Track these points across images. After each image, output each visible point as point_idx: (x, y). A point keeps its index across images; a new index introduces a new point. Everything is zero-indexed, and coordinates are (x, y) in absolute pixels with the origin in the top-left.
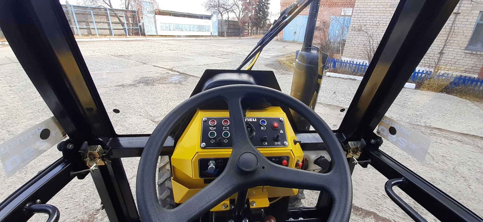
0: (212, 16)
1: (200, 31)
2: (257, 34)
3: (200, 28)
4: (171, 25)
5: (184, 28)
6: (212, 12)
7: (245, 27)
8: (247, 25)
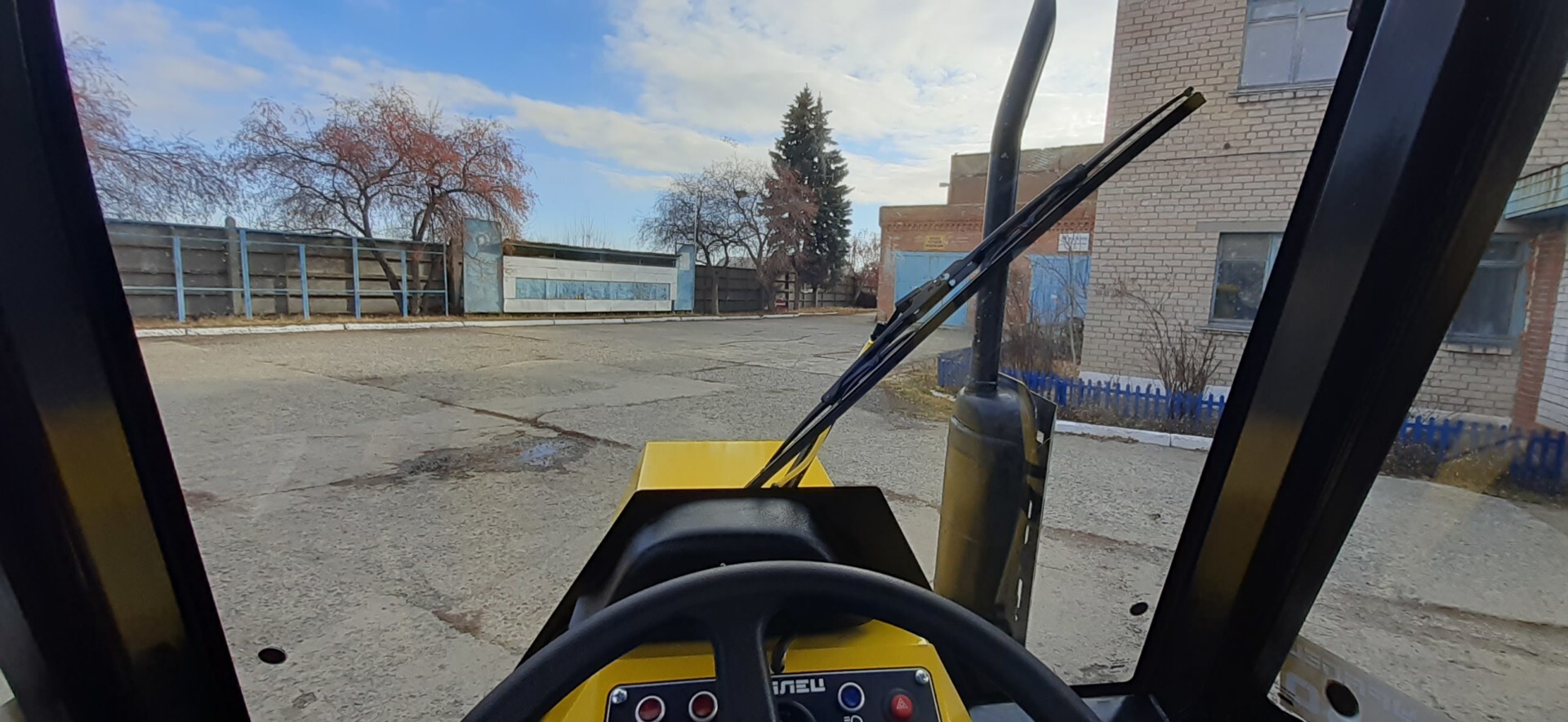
0: (677, 255)
1: (638, 298)
2: (813, 303)
3: (639, 290)
4: (548, 283)
5: (589, 291)
6: (679, 246)
7: (776, 284)
8: (783, 278)
